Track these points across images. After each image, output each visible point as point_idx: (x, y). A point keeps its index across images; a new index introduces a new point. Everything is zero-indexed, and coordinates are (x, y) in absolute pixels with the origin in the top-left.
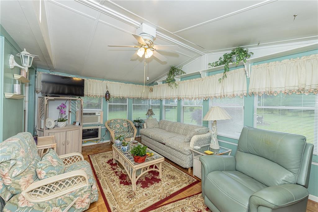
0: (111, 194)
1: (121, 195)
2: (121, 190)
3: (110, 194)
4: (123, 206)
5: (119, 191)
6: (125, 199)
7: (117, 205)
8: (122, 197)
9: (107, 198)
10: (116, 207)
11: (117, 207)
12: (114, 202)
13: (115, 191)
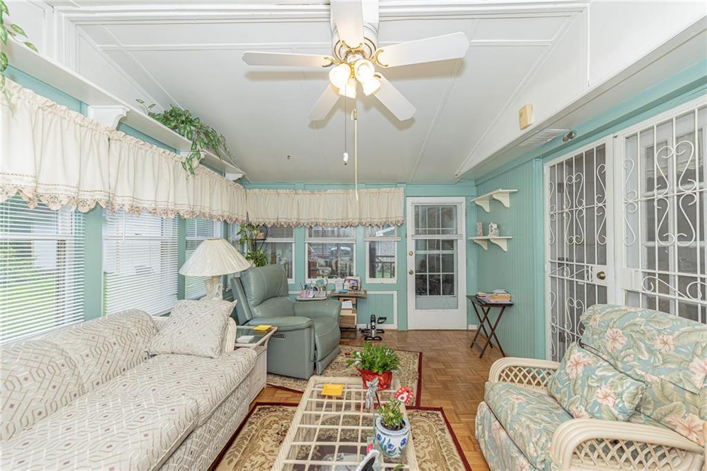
0: (448, 463)
1: (427, 451)
2: (424, 461)
3: (451, 465)
4: (427, 428)
5: (429, 461)
6: (419, 438)
7: (437, 434)
8: (425, 444)
9: (458, 458)
10: (440, 432)
11: (437, 431)
12: (442, 443)
13: (438, 465)
